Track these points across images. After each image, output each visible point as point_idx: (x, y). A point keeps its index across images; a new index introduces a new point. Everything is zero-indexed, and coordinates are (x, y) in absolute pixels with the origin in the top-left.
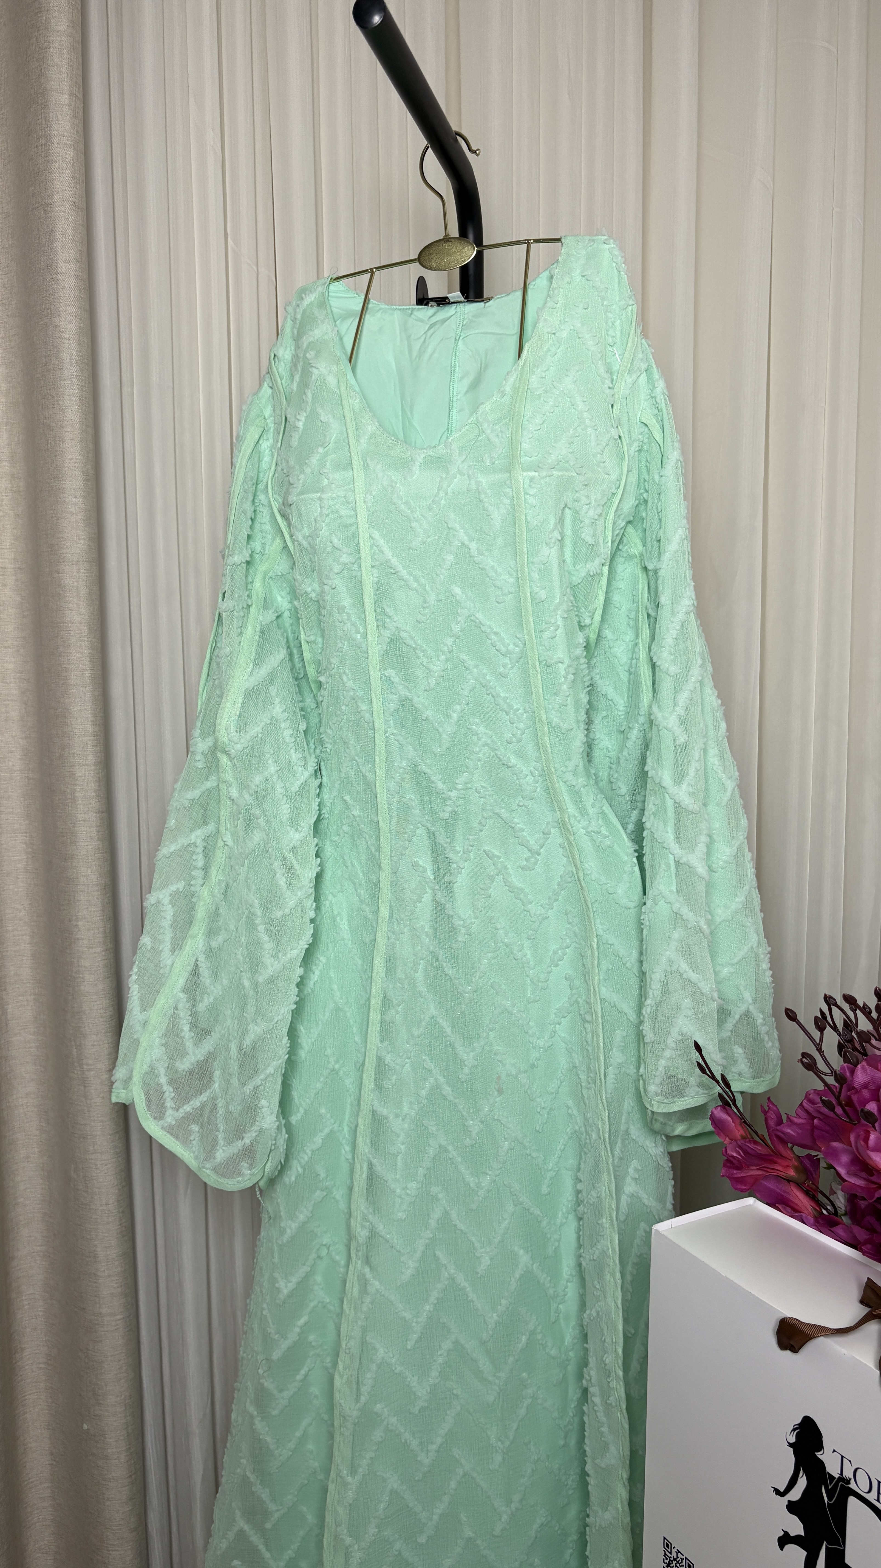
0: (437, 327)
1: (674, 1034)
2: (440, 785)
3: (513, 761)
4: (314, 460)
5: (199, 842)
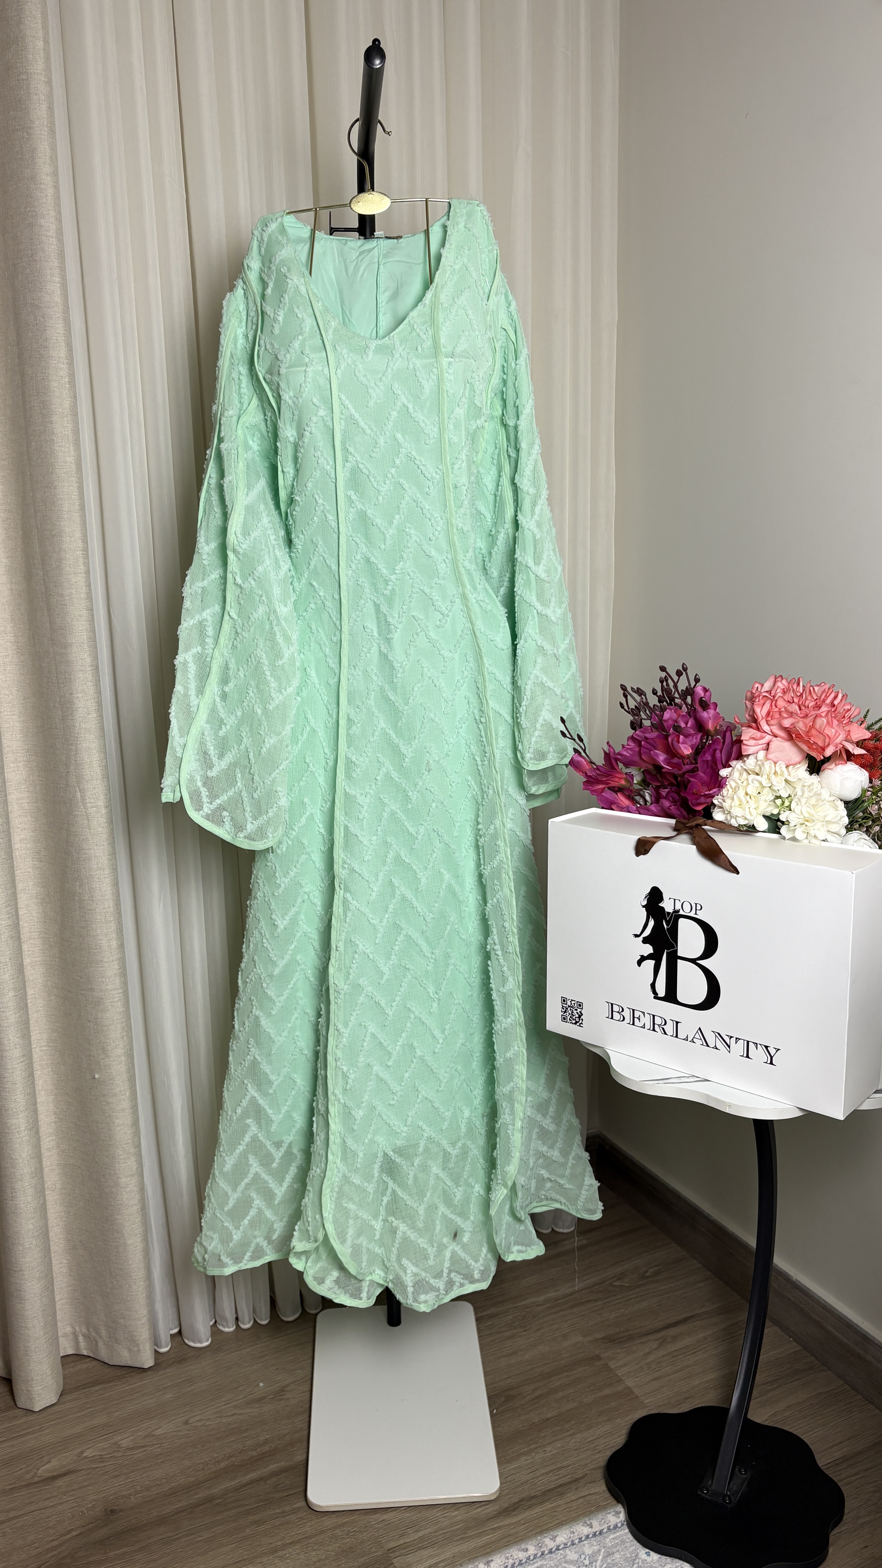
0: (365, 254)
1: (541, 720)
2: (385, 571)
3: (433, 553)
4: (296, 344)
5: (209, 618)
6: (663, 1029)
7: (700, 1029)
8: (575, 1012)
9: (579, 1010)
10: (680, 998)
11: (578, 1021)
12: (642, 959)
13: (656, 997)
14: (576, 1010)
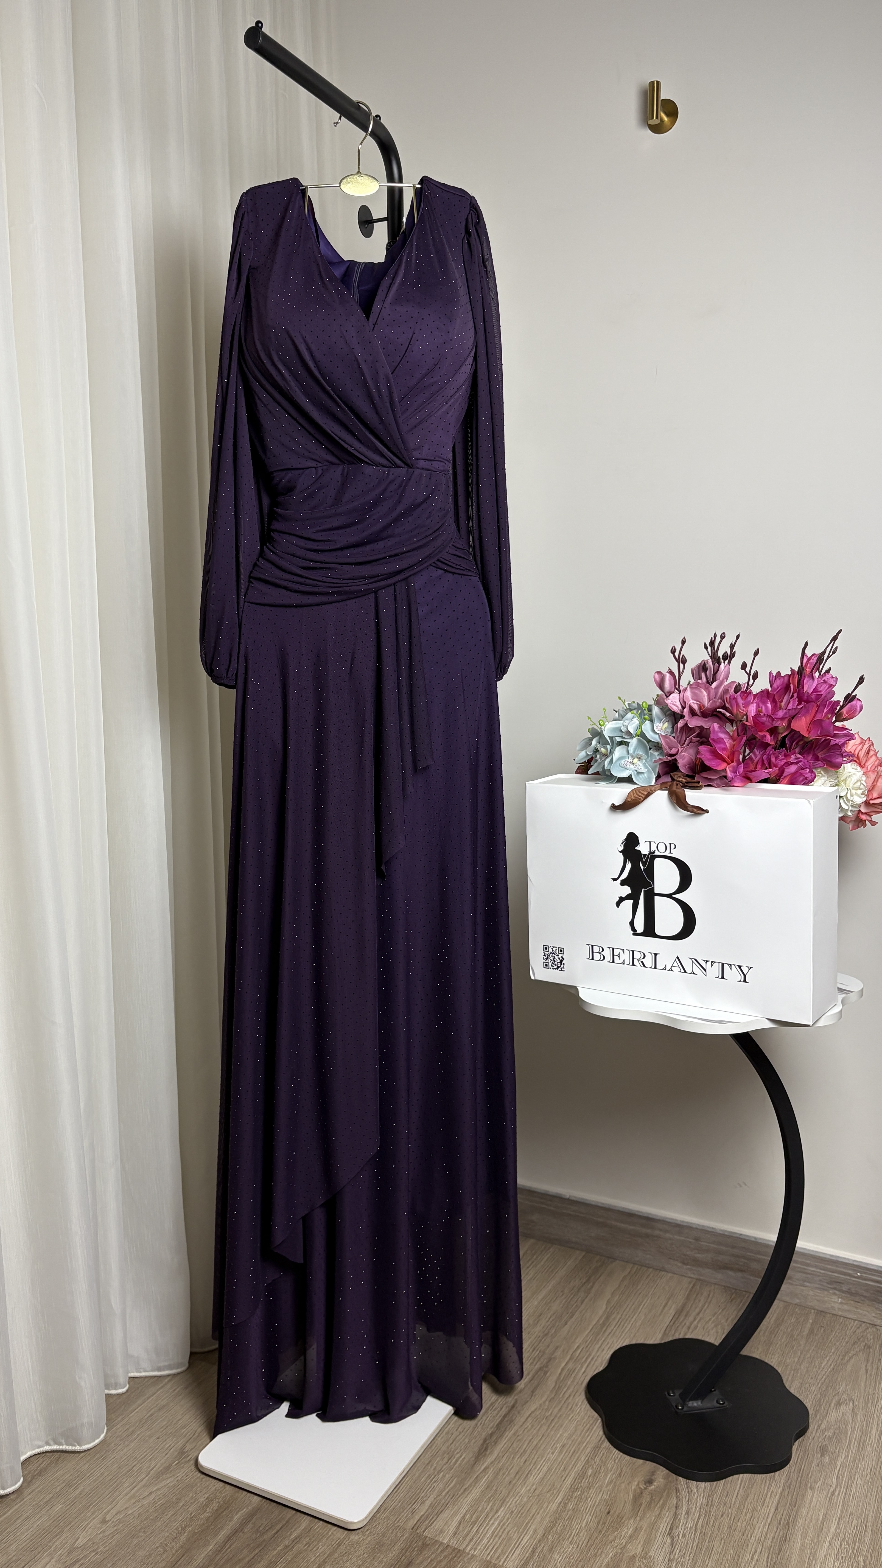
6: (642, 962)
7: (678, 957)
8: (556, 957)
10: (658, 931)
11: (560, 965)
12: (622, 899)
13: (635, 933)
14: (558, 955)
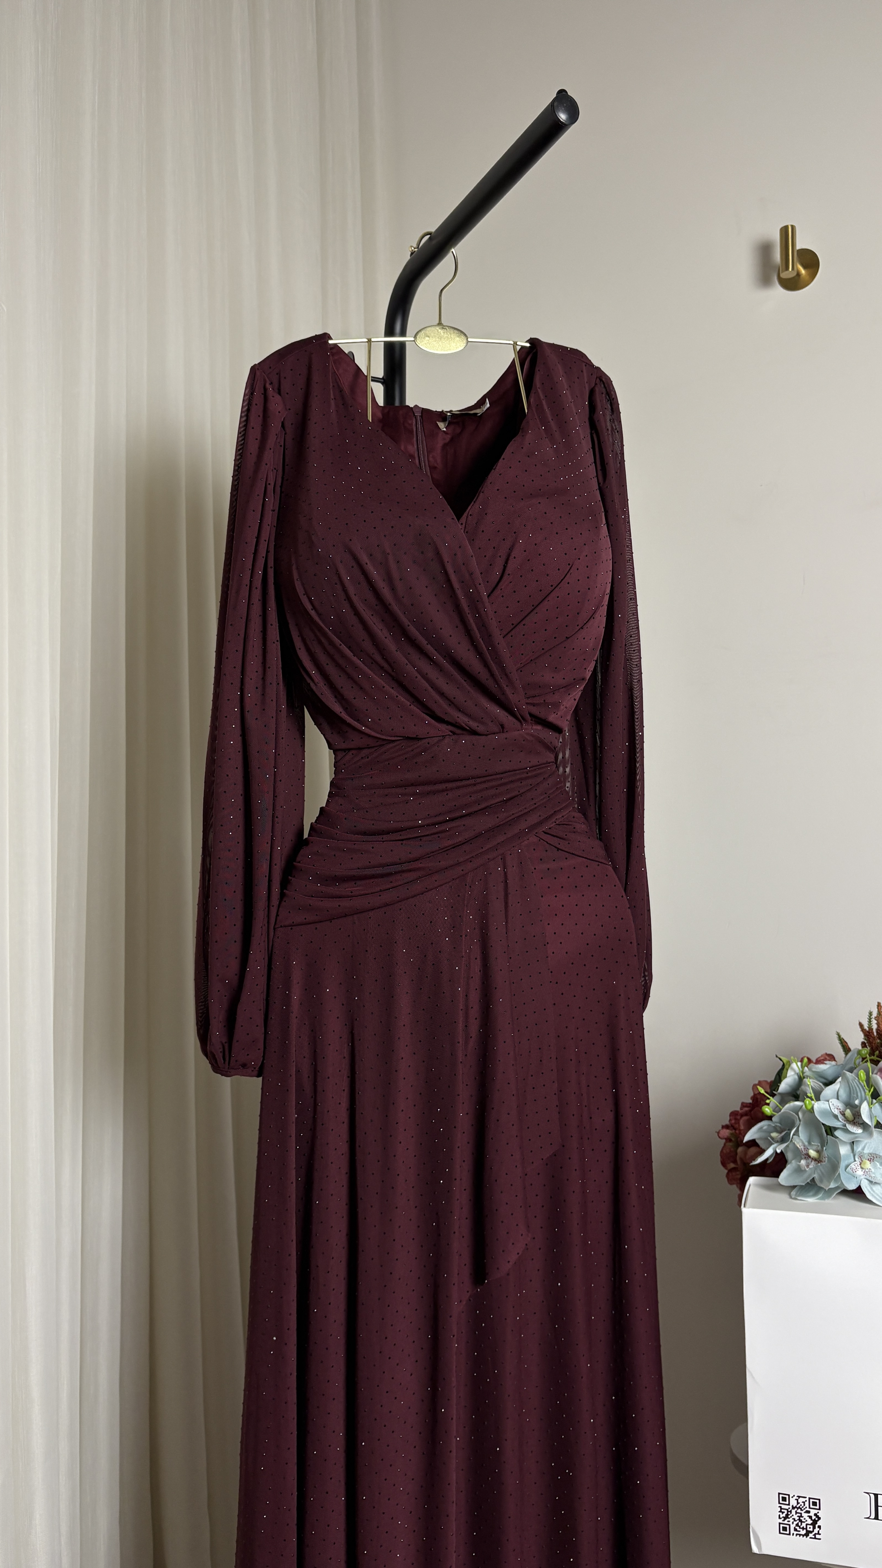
8: (805, 1515)
9: (813, 1512)
11: (812, 1529)
14: (808, 1512)
